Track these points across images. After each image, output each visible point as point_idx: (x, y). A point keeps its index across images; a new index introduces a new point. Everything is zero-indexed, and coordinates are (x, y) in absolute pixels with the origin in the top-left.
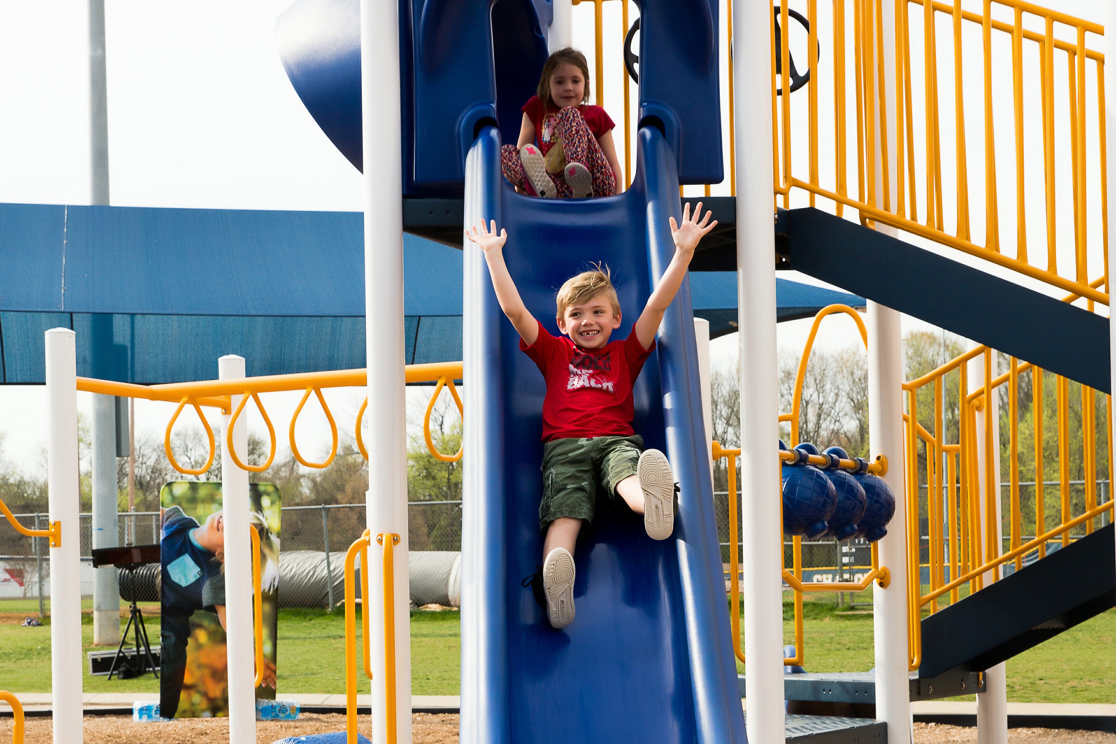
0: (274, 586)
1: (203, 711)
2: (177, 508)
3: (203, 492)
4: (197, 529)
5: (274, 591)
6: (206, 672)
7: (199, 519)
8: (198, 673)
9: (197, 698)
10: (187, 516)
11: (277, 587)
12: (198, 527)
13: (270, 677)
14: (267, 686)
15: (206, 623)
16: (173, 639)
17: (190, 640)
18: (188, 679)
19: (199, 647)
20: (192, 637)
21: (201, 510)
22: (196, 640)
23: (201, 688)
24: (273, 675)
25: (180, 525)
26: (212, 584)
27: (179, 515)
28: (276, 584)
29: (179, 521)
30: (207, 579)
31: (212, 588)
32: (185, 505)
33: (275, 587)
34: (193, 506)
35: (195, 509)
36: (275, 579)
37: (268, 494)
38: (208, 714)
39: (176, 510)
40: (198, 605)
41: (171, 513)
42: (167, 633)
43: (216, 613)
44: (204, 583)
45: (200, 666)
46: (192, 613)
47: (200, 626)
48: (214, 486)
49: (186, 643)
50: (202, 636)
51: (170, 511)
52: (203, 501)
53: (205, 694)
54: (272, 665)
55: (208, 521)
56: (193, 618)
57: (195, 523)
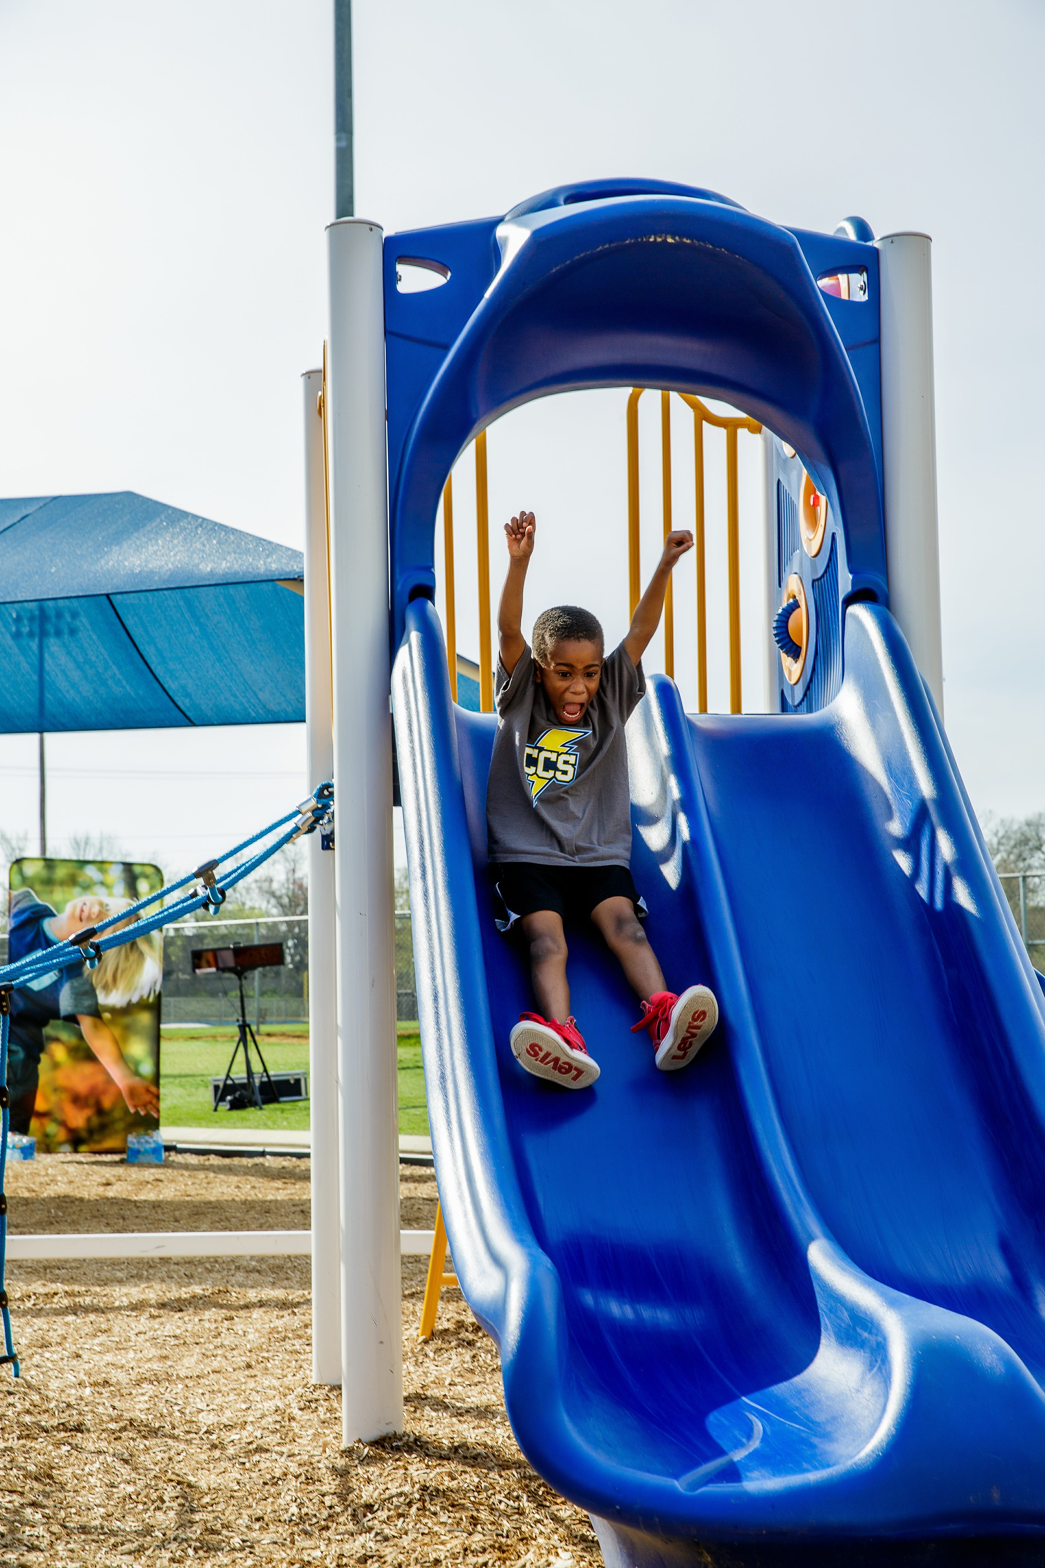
0: (155, 991)
1: (61, 1144)
2: (28, 892)
3: (61, 872)
4: (53, 919)
5: (155, 997)
6: (64, 1096)
7: (56, 905)
8: (54, 1098)
9: (52, 1128)
10: (40, 902)
11: (160, 994)
12: (53, 915)
13: (151, 1103)
14: (148, 1115)
15: (64, 1036)
16: (21, 1055)
17: (43, 1056)
18: (40, 1105)
19: (56, 1066)
20: (46, 1053)
21: (58, 894)
22: (52, 1057)
23: (58, 1115)
24: (154, 1101)
25: (32, 913)
26: (72, 988)
27: (30, 900)
28: (158, 989)
29: (31, 907)
30: (66, 982)
31: (72, 993)
32: (38, 887)
33: (157, 993)
34: (48, 888)
35: (51, 892)
36: (155, 983)
37: (146, 877)
38: (67, 1148)
39: (27, 895)
40: (54, 1013)
41: (20, 898)
42: (14, 1047)
43: (78, 1023)
44: (62, 986)
45: (56, 1090)
46: (45, 1023)
47: (57, 1040)
48: (76, 865)
49: (38, 1061)
50: (59, 1052)
51: (19, 895)
52: (62, 883)
53: (63, 1124)
54: (153, 1089)
55: (68, 909)
56: (48, 1031)
57: (51, 911)
